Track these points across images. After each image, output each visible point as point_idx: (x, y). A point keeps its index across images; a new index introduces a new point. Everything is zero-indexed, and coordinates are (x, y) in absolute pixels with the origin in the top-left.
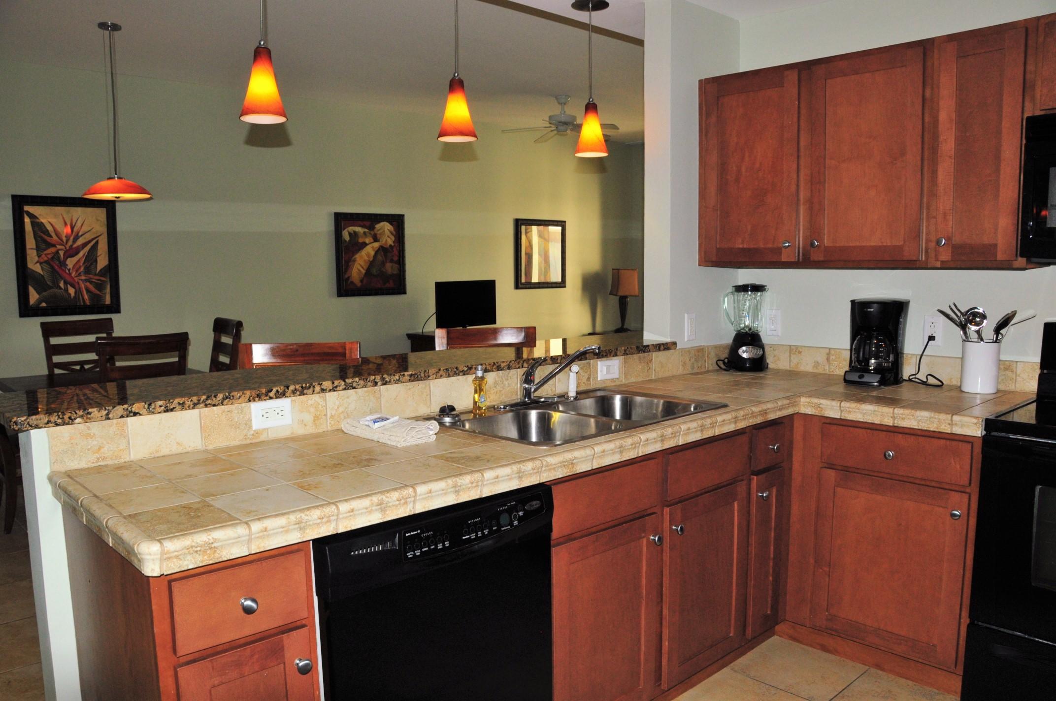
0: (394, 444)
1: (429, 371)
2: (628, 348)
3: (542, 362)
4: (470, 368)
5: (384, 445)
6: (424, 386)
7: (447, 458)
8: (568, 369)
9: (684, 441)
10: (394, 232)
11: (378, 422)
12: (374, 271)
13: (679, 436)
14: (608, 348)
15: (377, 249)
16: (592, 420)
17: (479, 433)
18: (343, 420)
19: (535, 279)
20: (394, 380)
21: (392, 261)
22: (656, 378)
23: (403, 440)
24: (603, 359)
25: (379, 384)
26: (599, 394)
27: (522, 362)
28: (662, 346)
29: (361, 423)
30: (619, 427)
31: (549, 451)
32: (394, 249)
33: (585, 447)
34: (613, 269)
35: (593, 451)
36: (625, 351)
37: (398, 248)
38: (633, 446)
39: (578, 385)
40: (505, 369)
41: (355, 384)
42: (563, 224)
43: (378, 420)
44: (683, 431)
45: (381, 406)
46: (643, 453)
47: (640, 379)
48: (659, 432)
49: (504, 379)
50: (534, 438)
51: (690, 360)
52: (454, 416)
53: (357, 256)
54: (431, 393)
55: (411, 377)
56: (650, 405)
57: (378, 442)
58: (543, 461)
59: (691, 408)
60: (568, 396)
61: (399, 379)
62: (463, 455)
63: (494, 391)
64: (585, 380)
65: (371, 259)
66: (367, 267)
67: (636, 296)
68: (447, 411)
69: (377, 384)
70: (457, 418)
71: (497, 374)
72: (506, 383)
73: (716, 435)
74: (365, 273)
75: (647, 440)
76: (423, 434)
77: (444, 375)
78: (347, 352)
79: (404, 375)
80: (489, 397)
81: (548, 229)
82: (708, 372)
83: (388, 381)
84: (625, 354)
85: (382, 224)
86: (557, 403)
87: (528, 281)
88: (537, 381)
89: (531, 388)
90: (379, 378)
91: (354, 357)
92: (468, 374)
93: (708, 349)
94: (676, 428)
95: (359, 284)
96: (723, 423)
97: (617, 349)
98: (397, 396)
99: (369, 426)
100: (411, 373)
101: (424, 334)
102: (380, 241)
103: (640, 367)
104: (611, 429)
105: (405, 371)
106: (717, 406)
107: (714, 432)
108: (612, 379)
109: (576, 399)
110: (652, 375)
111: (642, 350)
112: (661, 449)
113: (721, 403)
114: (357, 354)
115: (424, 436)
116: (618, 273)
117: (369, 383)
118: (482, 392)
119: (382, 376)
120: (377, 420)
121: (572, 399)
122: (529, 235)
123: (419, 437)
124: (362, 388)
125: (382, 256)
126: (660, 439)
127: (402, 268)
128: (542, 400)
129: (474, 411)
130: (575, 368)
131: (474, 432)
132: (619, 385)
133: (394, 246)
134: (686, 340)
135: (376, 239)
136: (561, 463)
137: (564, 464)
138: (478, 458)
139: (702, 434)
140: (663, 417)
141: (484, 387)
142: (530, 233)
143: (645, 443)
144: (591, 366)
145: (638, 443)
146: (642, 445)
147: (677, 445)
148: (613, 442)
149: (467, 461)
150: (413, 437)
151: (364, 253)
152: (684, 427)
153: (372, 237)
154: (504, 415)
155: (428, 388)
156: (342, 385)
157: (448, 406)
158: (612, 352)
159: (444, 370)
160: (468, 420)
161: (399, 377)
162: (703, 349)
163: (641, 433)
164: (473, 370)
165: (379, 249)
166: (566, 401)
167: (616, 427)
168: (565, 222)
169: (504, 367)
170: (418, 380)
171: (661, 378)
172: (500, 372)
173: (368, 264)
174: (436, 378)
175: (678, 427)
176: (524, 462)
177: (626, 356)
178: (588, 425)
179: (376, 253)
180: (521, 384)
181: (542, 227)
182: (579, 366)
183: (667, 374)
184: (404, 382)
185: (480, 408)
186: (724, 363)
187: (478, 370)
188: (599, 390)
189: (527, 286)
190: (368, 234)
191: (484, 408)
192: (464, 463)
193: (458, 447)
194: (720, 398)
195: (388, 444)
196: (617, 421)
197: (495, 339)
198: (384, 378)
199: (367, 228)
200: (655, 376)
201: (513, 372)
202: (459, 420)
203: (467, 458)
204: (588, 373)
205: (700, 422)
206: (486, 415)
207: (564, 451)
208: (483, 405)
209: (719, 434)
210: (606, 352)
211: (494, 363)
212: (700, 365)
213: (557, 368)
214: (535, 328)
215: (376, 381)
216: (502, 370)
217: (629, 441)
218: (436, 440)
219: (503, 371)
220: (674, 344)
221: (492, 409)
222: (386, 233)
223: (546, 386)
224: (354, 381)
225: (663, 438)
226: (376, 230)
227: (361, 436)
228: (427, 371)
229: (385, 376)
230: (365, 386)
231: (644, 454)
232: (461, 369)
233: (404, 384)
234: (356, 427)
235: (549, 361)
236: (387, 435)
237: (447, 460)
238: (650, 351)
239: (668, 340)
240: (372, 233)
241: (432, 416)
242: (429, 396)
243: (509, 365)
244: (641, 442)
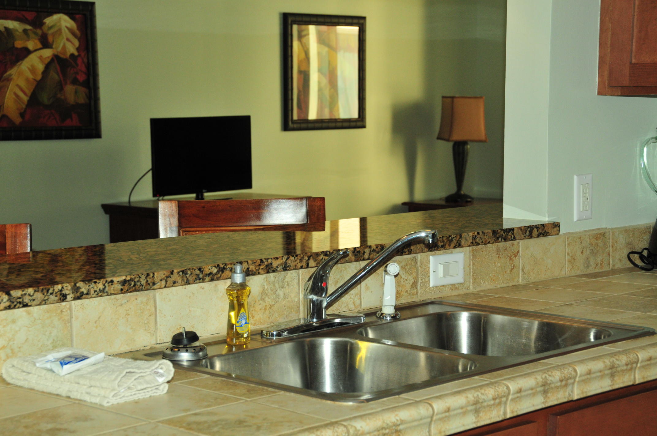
0: (97, 400)
1: (153, 274)
2: (478, 233)
3: (340, 259)
4: (222, 270)
5: (80, 402)
6: (145, 299)
7: (189, 424)
8: (382, 269)
9: (583, 393)
10: (78, 32)
11: (69, 363)
12: (45, 98)
13: (573, 383)
14: (446, 233)
15: (48, 60)
16: (422, 356)
17: (238, 378)
18: (5, 361)
19: (313, 115)
20: (95, 291)
21: (75, 82)
22: (526, 282)
23: (112, 394)
24: (437, 252)
25: (69, 297)
26: (432, 310)
27: (307, 258)
28: (535, 230)
29: (38, 365)
30: (471, 368)
31: (357, 409)
32: (79, 61)
33: (417, 402)
34: (443, 97)
35: (430, 409)
36: (474, 238)
37: (85, 60)
38: (497, 401)
39: (398, 295)
40: (279, 269)
41: (26, 299)
42: (362, 21)
43: (69, 360)
44: (580, 376)
45: (71, 335)
46: (513, 412)
47: (500, 284)
48: (540, 378)
49: (277, 285)
50: (328, 387)
51: (582, 252)
52: (196, 350)
53: (13, 71)
54: (158, 311)
55: (123, 285)
56: (518, 330)
57: (69, 397)
58: (349, 427)
59: (589, 336)
60: (382, 314)
61: (104, 289)
62: (215, 418)
63: (261, 307)
64: (408, 286)
65: (39, 77)
66: (32, 90)
67: (481, 141)
68: (185, 341)
69: (66, 298)
70: (201, 353)
71: (266, 277)
72: (280, 292)
73: (637, 382)
74: (28, 101)
75: (520, 391)
76: (147, 383)
77: (180, 281)
78: (9, 241)
79: (112, 281)
80: (253, 317)
81: (336, 30)
82: (614, 272)
83: (85, 292)
84: (474, 243)
85: (56, 17)
86: (364, 326)
87: (303, 117)
88: (331, 289)
89: (321, 302)
90: (69, 288)
91: (21, 251)
92: (218, 279)
93: (613, 233)
94: (568, 371)
95: (18, 120)
96: (649, 362)
97: (461, 236)
98: (99, 318)
99: (51, 371)
100: (124, 278)
101: (133, 205)
102: (54, 46)
103: (499, 264)
104: (458, 371)
105: (114, 276)
106: (635, 333)
107: (632, 377)
108: (452, 285)
109: (394, 318)
110: (519, 278)
111: (501, 236)
112: (544, 406)
113: (643, 328)
114: (26, 245)
115: (149, 386)
116: (453, 102)
117: (52, 297)
118: (242, 309)
119: (75, 285)
120: (67, 360)
121: (388, 318)
122: (304, 40)
123: (139, 388)
124: (40, 304)
125: (58, 74)
126: (542, 388)
127: (93, 95)
128: (338, 320)
129: (228, 340)
130: (393, 267)
131: (229, 376)
132: (465, 294)
133: (79, 55)
134: (575, 219)
135: (45, 43)
136: (379, 431)
137: (384, 431)
138: (240, 423)
139: (612, 381)
140: (540, 350)
141: (246, 301)
142: (307, 37)
143: (516, 396)
144: (419, 264)
145: (504, 396)
146: (512, 400)
147: (570, 399)
148: (464, 395)
149: (223, 428)
150: (129, 388)
151: (25, 65)
152: (580, 369)
153: (39, 39)
154: (278, 347)
155: (152, 303)
156: (5, 300)
157: (187, 333)
158: (452, 240)
159: (179, 273)
160: (219, 356)
161: (104, 285)
162: (605, 233)
163: (509, 379)
164: (227, 273)
165: (52, 61)
166: (380, 322)
167: (465, 368)
168: (364, 18)
169: (277, 267)
170: (135, 290)
171: (534, 283)
172: (272, 275)
173: (34, 87)
174: (165, 287)
175: (571, 369)
176: (317, 430)
177: (475, 247)
178: (414, 363)
179: (47, 67)
180: (305, 295)
181: (324, 28)
182: (399, 263)
183: (543, 277)
184: (111, 294)
185: (238, 335)
186: (642, 257)
187: (235, 272)
188: (432, 303)
189: (303, 125)
190: (31, 34)
191: (245, 336)
192: (218, 432)
193: (206, 404)
194: (639, 318)
195: (85, 401)
196: (463, 356)
197: (259, 217)
198: (79, 288)
199: (30, 24)
200: (524, 279)
201: (291, 274)
202: (205, 356)
203: (223, 423)
204: (414, 274)
205: (608, 361)
206: (249, 347)
207: (383, 410)
208: (244, 330)
209: (642, 381)
210: (443, 241)
211: (261, 260)
212: (599, 261)
213: (364, 268)
214: (323, 199)
215: (64, 292)
216: (274, 271)
217: (490, 392)
218: (168, 392)
219: (275, 274)
220: (556, 225)
221: (258, 337)
222: (63, 31)
223: (346, 299)
224: (25, 294)
225: (547, 388)
226: (45, 28)
227: (36, 388)
228: (152, 275)
229: (80, 284)
230: (44, 302)
231: (515, 414)
232: (207, 270)
233: (113, 297)
234: (29, 373)
235: (351, 256)
236: (84, 385)
237: (189, 426)
238: (515, 239)
239: (545, 219)
240: (39, 32)
241: (158, 350)
242: (153, 317)
243: (286, 263)
244: (509, 394)
